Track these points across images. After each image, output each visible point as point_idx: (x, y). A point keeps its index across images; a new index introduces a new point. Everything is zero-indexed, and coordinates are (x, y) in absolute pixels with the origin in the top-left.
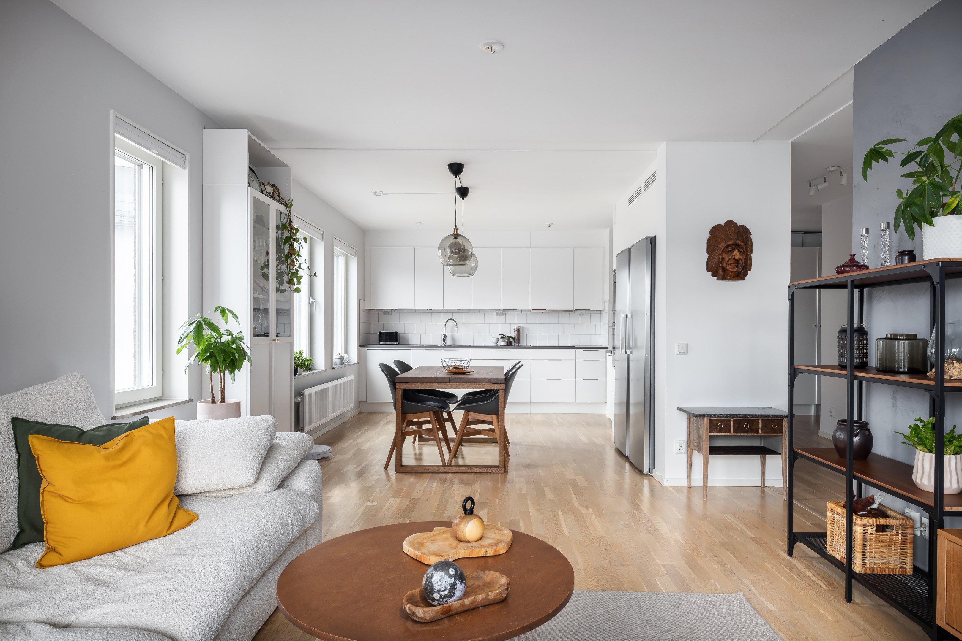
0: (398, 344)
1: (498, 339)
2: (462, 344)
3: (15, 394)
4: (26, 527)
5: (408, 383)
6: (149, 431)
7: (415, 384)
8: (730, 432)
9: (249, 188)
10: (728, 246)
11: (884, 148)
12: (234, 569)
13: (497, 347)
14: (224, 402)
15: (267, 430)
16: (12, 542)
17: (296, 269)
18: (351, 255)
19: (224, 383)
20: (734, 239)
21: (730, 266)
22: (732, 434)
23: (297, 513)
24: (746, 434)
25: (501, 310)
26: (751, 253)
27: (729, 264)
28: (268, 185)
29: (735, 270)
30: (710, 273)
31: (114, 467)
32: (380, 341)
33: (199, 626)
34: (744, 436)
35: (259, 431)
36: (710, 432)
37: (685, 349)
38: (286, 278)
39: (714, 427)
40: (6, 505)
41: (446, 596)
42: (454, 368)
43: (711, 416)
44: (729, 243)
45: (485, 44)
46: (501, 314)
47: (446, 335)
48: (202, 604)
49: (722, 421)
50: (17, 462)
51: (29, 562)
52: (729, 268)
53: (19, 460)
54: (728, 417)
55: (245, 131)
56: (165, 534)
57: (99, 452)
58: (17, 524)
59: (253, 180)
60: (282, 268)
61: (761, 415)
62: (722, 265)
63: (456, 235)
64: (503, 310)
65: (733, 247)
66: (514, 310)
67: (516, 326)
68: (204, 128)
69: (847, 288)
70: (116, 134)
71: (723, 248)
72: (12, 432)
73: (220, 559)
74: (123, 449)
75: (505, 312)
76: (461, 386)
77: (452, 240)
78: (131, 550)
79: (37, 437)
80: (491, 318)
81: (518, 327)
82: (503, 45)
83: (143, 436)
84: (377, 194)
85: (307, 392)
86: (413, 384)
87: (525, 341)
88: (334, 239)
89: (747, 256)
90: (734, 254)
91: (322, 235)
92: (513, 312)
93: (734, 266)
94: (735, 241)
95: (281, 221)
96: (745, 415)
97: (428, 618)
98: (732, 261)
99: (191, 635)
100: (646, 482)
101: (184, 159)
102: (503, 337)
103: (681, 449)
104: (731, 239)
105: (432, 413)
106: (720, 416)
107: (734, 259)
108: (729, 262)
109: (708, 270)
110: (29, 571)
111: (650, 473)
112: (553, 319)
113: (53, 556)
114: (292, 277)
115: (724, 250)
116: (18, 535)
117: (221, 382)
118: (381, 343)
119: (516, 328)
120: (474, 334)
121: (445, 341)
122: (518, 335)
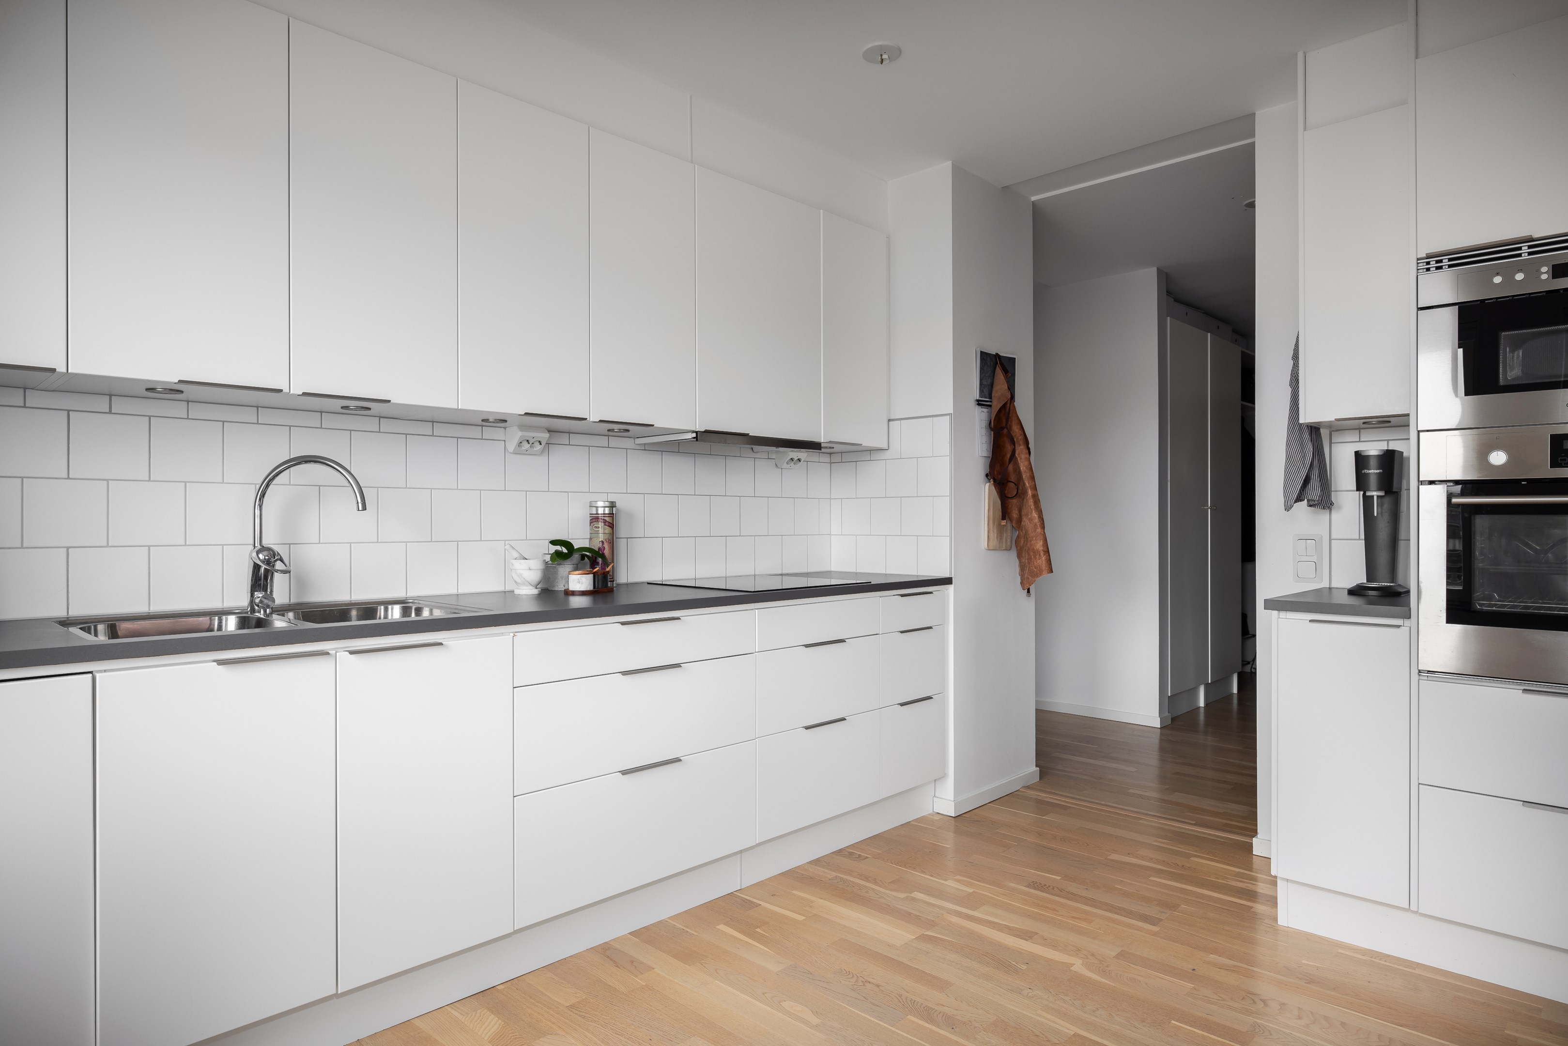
47: (273, 552)
119: (602, 513)
120: (408, 544)
121: (269, 590)
122: (610, 543)
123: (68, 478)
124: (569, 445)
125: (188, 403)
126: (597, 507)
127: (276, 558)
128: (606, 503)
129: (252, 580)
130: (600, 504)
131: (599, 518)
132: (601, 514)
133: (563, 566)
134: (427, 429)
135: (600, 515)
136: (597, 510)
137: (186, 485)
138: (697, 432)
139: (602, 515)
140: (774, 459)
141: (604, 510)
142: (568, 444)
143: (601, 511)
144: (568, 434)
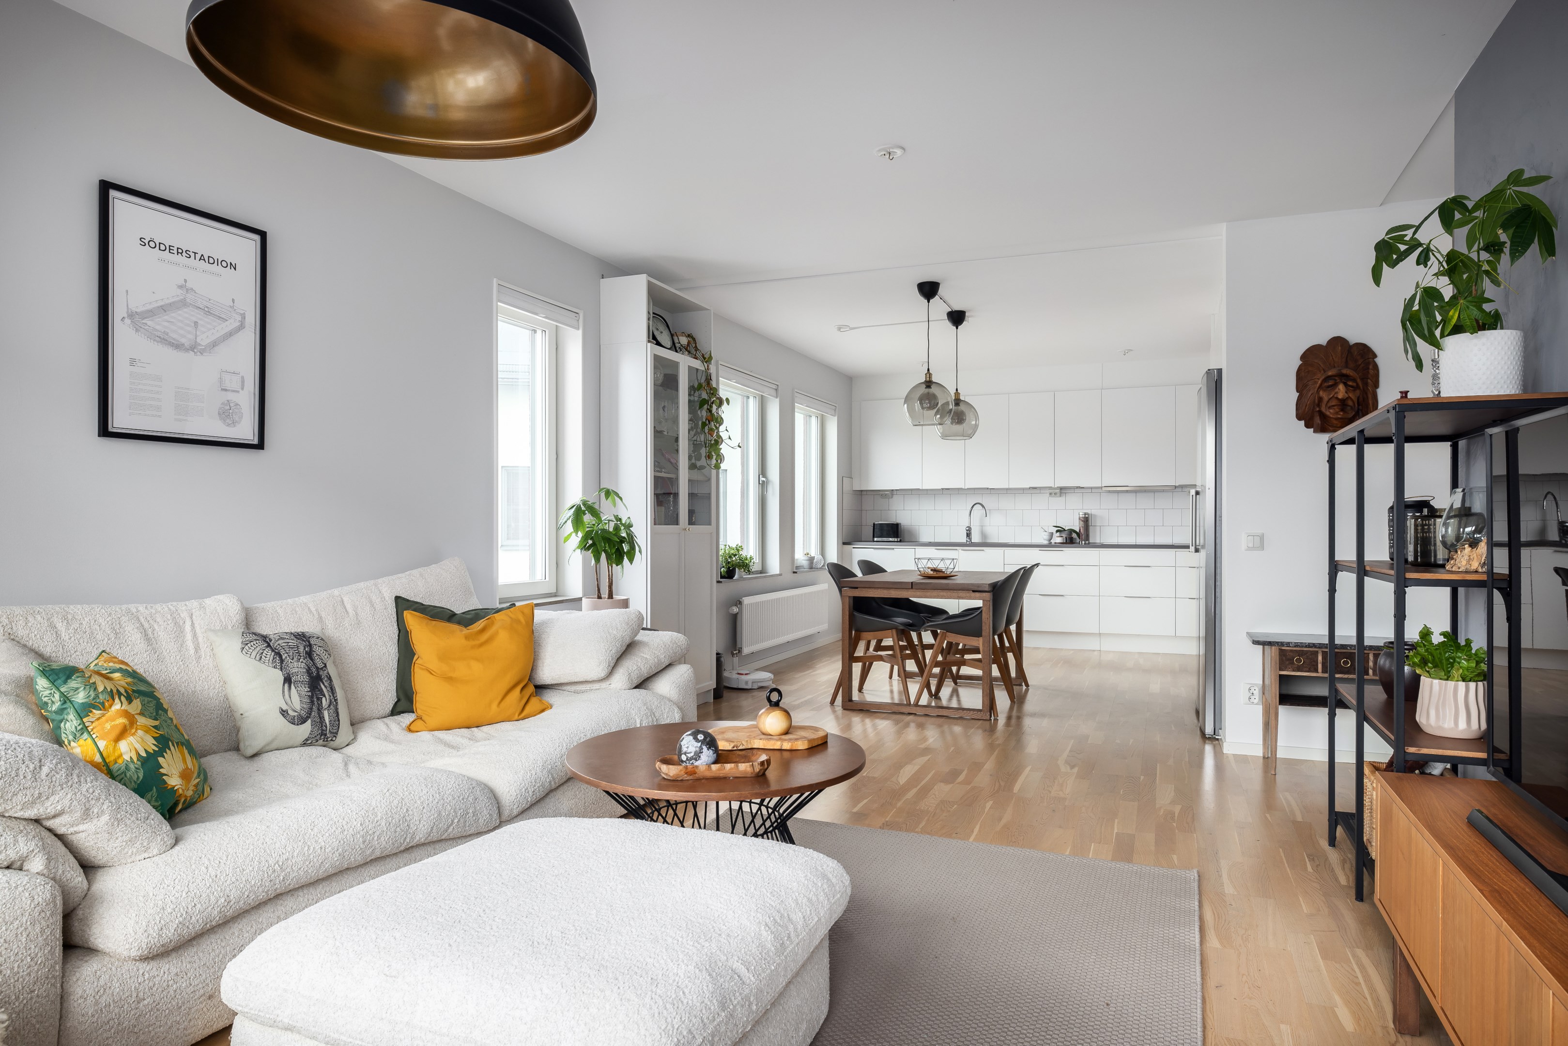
2: (997, 542)
3: (400, 575)
4: (402, 697)
5: (857, 588)
6: (509, 616)
7: (866, 589)
8: (1316, 671)
9: (649, 344)
10: (1328, 378)
11: (1406, 235)
12: (559, 746)
13: (1050, 546)
14: (612, 598)
15: (628, 624)
16: (391, 709)
17: (715, 440)
18: (827, 413)
19: (612, 577)
20: (1339, 367)
21: (1331, 411)
22: (1320, 674)
23: (649, 714)
24: (1346, 676)
25: (1055, 489)
26: (1376, 385)
27: (1330, 408)
28: (682, 336)
29: (1339, 416)
30: (1303, 422)
31: (473, 647)
33: (515, 785)
34: (1342, 678)
35: (619, 624)
36: (1281, 669)
37: (1260, 543)
38: (703, 451)
39: (1287, 663)
40: (387, 675)
41: (691, 759)
42: (932, 570)
43: (1282, 644)
44: (1330, 373)
45: (880, 151)
46: (1058, 495)
48: (521, 767)
49: (1301, 653)
50: (397, 638)
51: (401, 726)
52: (1330, 413)
53: (399, 636)
54: (1311, 647)
55: (644, 276)
56: (516, 717)
57: (461, 631)
58: (395, 694)
59: (662, 332)
60: (698, 439)
61: (1370, 646)
62: (1320, 408)
63: (929, 383)
64: (1061, 489)
65: (1336, 380)
66: (1077, 487)
67: (1081, 513)
68: (603, 278)
69: (1354, 443)
70: (499, 303)
71: (1319, 382)
72: (395, 609)
73: (549, 735)
74: (483, 630)
75: (1063, 491)
76: (928, 594)
77: (923, 390)
78: (485, 729)
79: (411, 613)
80: (1043, 500)
81: (1085, 514)
82: (903, 149)
83: (503, 620)
84: (841, 330)
85: (746, 601)
86: (864, 589)
87: (1096, 537)
88: (796, 394)
89: (1365, 392)
90: (1337, 390)
91: (775, 391)
92: (1077, 491)
93: (1337, 410)
94: (1340, 370)
95: (698, 380)
96: (1341, 645)
97: (672, 775)
98: (1334, 402)
99: (507, 790)
100: (1208, 748)
101: (577, 318)
102: (1061, 530)
103: (1252, 697)
104: (1335, 367)
105: (894, 631)
106: (1297, 645)
107: (1337, 398)
108: (1331, 404)
109: (1299, 417)
110: (399, 732)
111: (1214, 734)
112: (1144, 501)
113: (419, 722)
114: (711, 450)
115: (1321, 385)
116: (396, 703)
117: (609, 576)
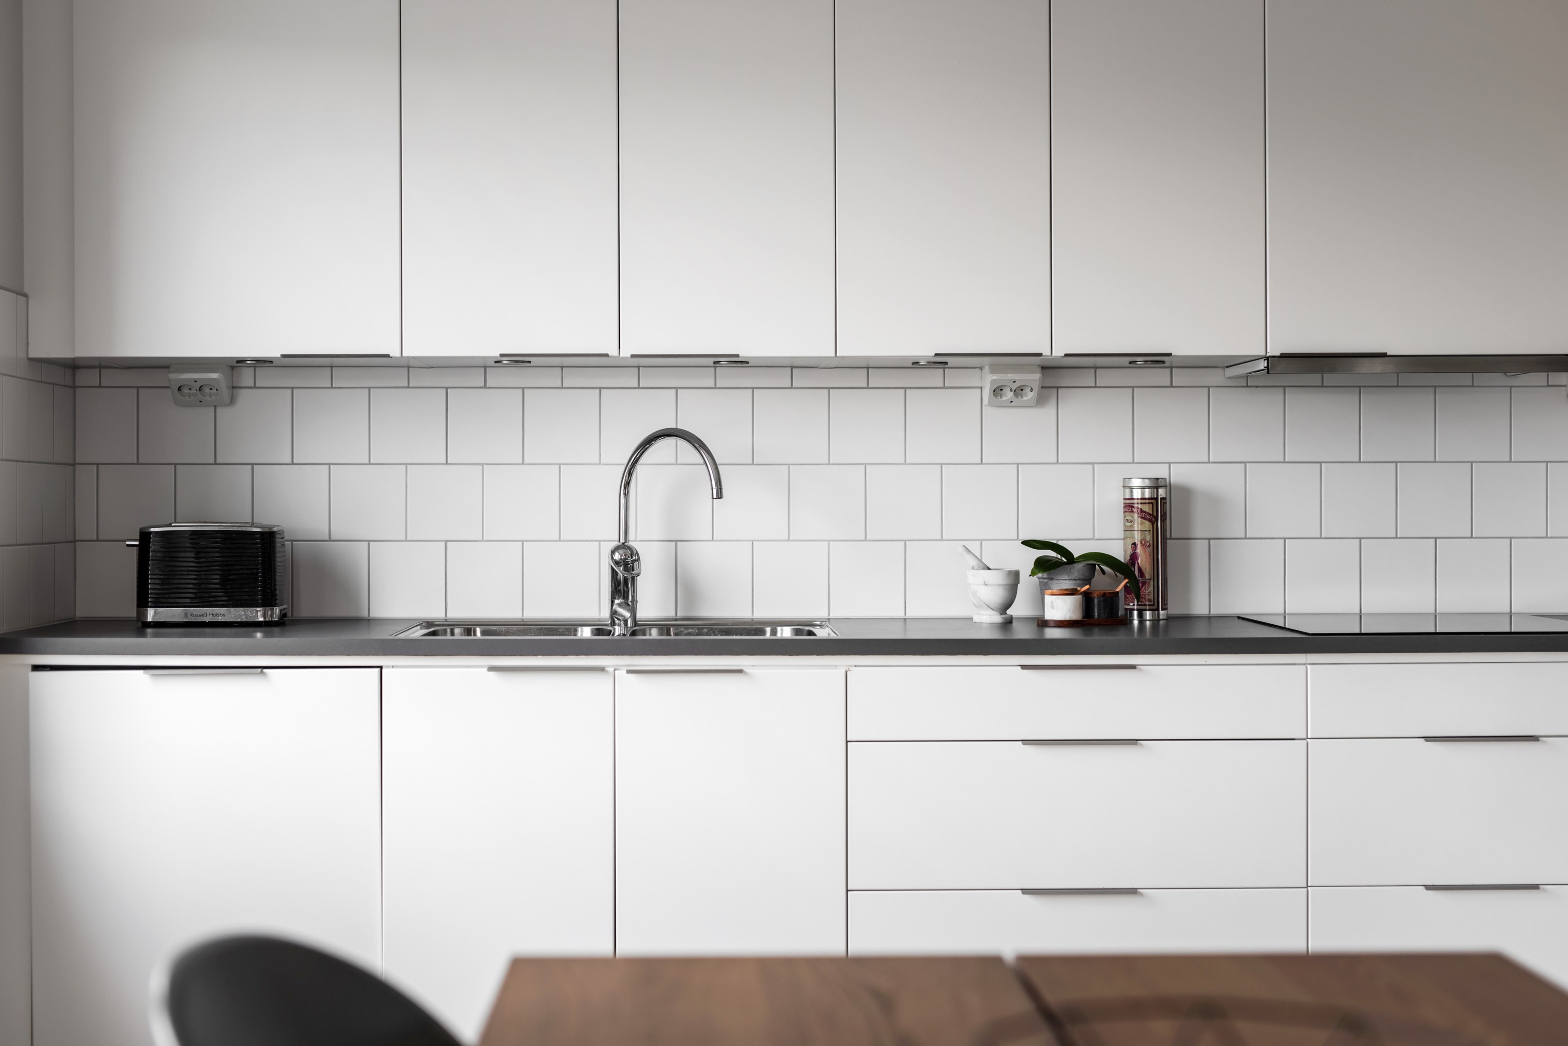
0: (282, 624)
1: (1015, 576)
32: (143, 603)
47: (633, 552)
118: (151, 614)
119: (1140, 497)
120: (831, 543)
121: (630, 598)
122: (1149, 546)
123: (447, 463)
124: (1096, 387)
125: (562, 369)
126: (1131, 488)
127: (634, 558)
128: (1146, 481)
129: (612, 586)
130: (1136, 482)
131: (1133, 507)
132: (1138, 499)
133: (1056, 581)
134: (860, 379)
135: (1136, 501)
136: (1132, 492)
137: (560, 468)
138: (1267, 359)
139: (1139, 501)
140: (1565, 386)
141: (1143, 493)
142: (1094, 385)
143: (1137, 494)
144: (1093, 370)
